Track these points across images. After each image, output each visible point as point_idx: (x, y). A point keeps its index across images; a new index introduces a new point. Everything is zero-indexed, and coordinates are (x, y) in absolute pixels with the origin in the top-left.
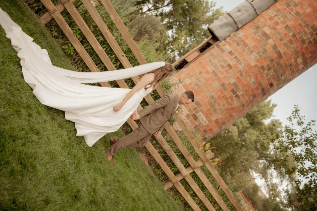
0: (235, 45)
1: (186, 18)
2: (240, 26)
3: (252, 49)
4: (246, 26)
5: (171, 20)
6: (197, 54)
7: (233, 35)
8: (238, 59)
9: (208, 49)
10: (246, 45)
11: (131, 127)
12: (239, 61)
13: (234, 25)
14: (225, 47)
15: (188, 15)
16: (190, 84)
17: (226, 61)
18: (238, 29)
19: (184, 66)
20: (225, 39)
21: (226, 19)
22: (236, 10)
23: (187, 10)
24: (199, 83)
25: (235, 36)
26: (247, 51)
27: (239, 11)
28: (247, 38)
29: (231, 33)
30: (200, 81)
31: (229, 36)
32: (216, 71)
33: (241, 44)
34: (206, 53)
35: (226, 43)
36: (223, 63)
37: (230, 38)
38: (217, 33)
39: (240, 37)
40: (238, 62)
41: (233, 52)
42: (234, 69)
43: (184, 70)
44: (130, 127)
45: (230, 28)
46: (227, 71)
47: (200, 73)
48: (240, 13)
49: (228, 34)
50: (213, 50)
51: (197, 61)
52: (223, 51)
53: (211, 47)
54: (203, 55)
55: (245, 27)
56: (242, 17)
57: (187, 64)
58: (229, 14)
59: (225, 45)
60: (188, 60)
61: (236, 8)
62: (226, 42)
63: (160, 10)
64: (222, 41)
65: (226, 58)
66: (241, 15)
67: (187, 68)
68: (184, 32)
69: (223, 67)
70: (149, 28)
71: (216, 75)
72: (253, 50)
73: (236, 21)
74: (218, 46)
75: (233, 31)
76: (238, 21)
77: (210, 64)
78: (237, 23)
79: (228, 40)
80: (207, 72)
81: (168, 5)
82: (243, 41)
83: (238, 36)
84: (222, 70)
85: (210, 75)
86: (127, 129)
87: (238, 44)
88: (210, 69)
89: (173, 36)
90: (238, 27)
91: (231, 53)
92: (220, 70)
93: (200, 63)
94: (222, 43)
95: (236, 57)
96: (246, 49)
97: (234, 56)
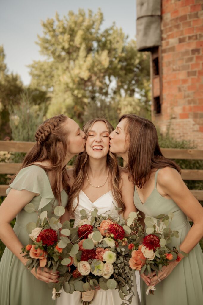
0: (175, 30)
2: (159, 13)
3: (193, 13)
4: (163, 6)
6: (157, 80)
7: (164, 26)
8: (193, 36)
9: (160, 65)
10: (184, 18)
12: (196, 36)
13: (154, 19)
14: (170, 43)
16: (184, 109)
17: (186, 53)
18: (161, 17)
19: (161, 102)
20: (162, 39)
21: (141, 24)
22: (139, 7)
24: (190, 99)
25: (166, 25)
26: (192, 20)
27: (142, 4)
28: (176, 12)
29: (160, 28)
30: (188, 96)
31: (162, 32)
32: (190, 70)
33: (179, 22)
34: (162, 70)
35: (167, 40)
36: (186, 57)
37: (164, 32)
38: (150, 43)
39: (171, 20)
40: (196, 38)
41: (181, 37)
42: (201, 48)
43: (165, 106)
45: (154, 26)
46: (198, 58)
47: (180, 90)
48: (145, 5)
49: (158, 31)
50: (166, 59)
51: (165, 85)
52: (173, 49)
53: (160, 60)
54: (162, 73)
55: (164, 8)
56: (151, 5)
57: (161, 98)
58: (139, 18)
59: (168, 43)
60: (157, 93)
61: (137, 6)
62: (165, 39)
63: (110, 91)
64: (161, 43)
65: (183, 50)
66: (148, 4)
67: (164, 101)
69: (191, 59)
71: (194, 73)
72: (196, 12)
73: (150, 14)
74: (164, 51)
75: (160, 25)
76: (152, 11)
77: (177, 72)
78: (154, 14)
79: (164, 36)
80: (184, 81)
81: (110, 81)
82: (177, 18)
83: (168, 21)
84: (194, 62)
85: (190, 81)
87: (177, 27)
88: (182, 75)
90: (158, 16)
91: (181, 41)
92: (192, 65)
93: (169, 83)
94: (164, 45)
95: (190, 38)
96: (188, 20)
97: (187, 39)
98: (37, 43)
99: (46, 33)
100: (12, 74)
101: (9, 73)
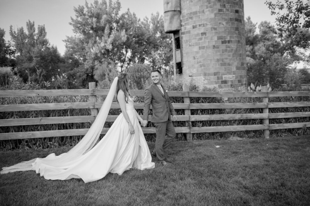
0: (190, 20)
1: (144, 45)
2: (179, 9)
3: (201, 10)
4: (181, 5)
5: (139, 56)
6: (179, 52)
7: (182, 18)
8: (202, 24)
9: (181, 42)
10: (195, 13)
11: (207, 132)
12: (204, 24)
13: (176, 13)
14: (187, 28)
15: (142, 41)
16: (197, 71)
17: (198, 34)
18: (180, 12)
19: (182, 66)
20: (181, 26)
21: (168, 16)
22: (166, 5)
23: (139, 40)
24: (201, 64)
25: (183, 17)
26: (200, 14)
27: (168, 3)
28: (190, 9)
29: (180, 18)
30: (200, 62)
31: (181, 21)
32: (200, 46)
33: (192, 16)
34: (182, 45)
35: (185, 27)
36: (198, 37)
37: (183, 21)
38: (174, 28)
39: (187, 14)
40: (204, 26)
41: (194, 25)
42: (207, 32)
43: (184, 68)
44: (205, 133)
45: (176, 17)
46: (205, 38)
47: (194, 58)
48: (170, 4)
49: (179, 21)
50: (184, 38)
51: (184, 55)
52: (189, 32)
53: (180, 39)
54: (182, 48)
55: (182, 6)
56: (174, 4)
57: (182, 63)
58: (165, 12)
59: (185, 28)
60: (179, 60)
61: (164, 4)
62: (184, 26)
63: (127, 59)
64: (181, 28)
65: (196, 33)
66: (172, 3)
67: (184, 65)
68: (153, 52)
69: (201, 39)
70: (138, 74)
71: (203, 48)
72: (203, 10)
73: (173, 10)
74: (183, 33)
75: (179, 16)
76: (175, 8)
77: (192, 47)
78: (175, 10)
79: (183, 24)
80: (197, 53)
81: (127, 52)
82: (191, 13)
83: (185, 14)
84: (203, 41)
85: (201, 52)
86: (206, 136)
87: (191, 18)
88: (196, 49)
89: (150, 62)
90: (179, 11)
91: (194, 27)
92: (202, 42)
93: (187, 53)
94: (183, 30)
95: (200, 25)
96: (198, 14)
97: (198, 26)
98: (71, 24)
99: (77, 17)
100: (53, 47)
101: (50, 46)
